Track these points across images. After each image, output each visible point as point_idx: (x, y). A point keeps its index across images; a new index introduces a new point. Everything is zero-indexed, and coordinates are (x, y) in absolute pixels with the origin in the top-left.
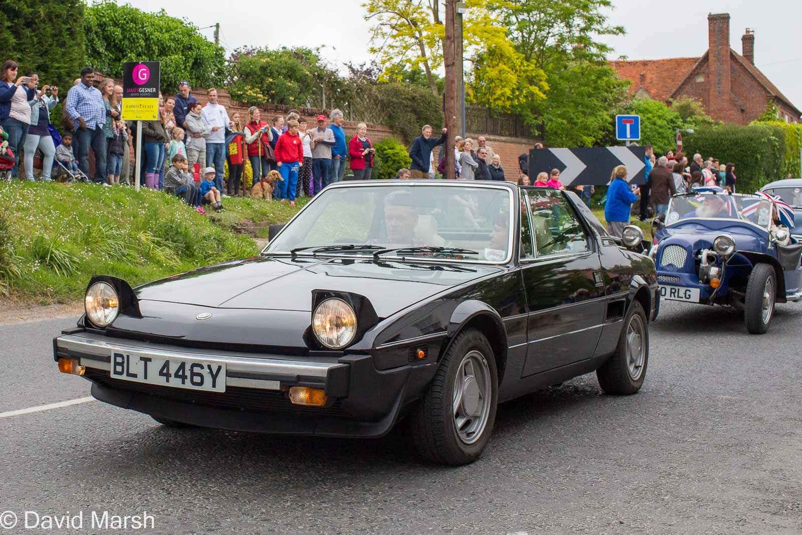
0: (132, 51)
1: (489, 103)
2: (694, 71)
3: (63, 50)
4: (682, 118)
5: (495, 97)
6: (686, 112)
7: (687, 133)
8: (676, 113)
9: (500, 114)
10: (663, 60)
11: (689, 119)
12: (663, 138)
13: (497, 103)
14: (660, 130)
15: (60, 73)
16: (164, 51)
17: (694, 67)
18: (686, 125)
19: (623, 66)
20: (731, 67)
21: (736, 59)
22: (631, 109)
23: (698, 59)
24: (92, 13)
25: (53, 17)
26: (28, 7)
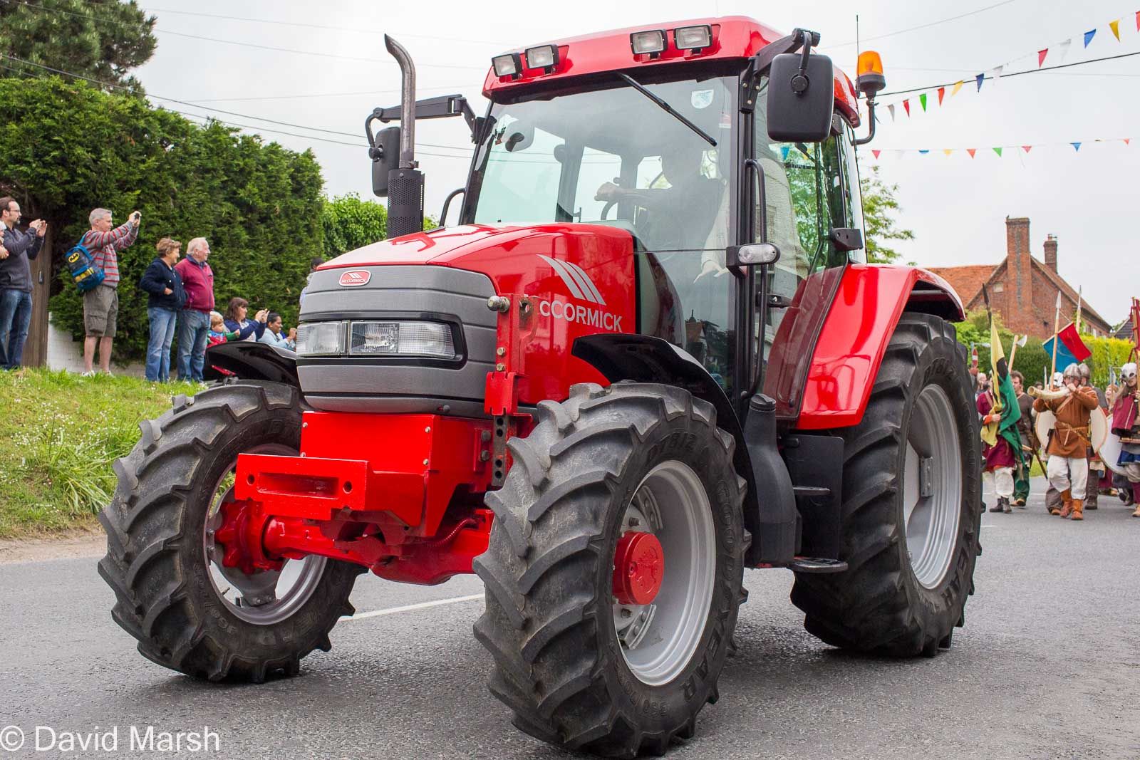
2: (992, 279)
4: (979, 331)
6: (982, 325)
7: (984, 347)
8: (972, 325)
10: (958, 268)
11: (986, 332)
15: (296, 273)
17: (992, 275)
18: (983, 339)
20: (1032, 277)
21: (1037, 267)
23: (996, 267)
24: (332, 209)
25: (290, 212)
26: (263, 201)
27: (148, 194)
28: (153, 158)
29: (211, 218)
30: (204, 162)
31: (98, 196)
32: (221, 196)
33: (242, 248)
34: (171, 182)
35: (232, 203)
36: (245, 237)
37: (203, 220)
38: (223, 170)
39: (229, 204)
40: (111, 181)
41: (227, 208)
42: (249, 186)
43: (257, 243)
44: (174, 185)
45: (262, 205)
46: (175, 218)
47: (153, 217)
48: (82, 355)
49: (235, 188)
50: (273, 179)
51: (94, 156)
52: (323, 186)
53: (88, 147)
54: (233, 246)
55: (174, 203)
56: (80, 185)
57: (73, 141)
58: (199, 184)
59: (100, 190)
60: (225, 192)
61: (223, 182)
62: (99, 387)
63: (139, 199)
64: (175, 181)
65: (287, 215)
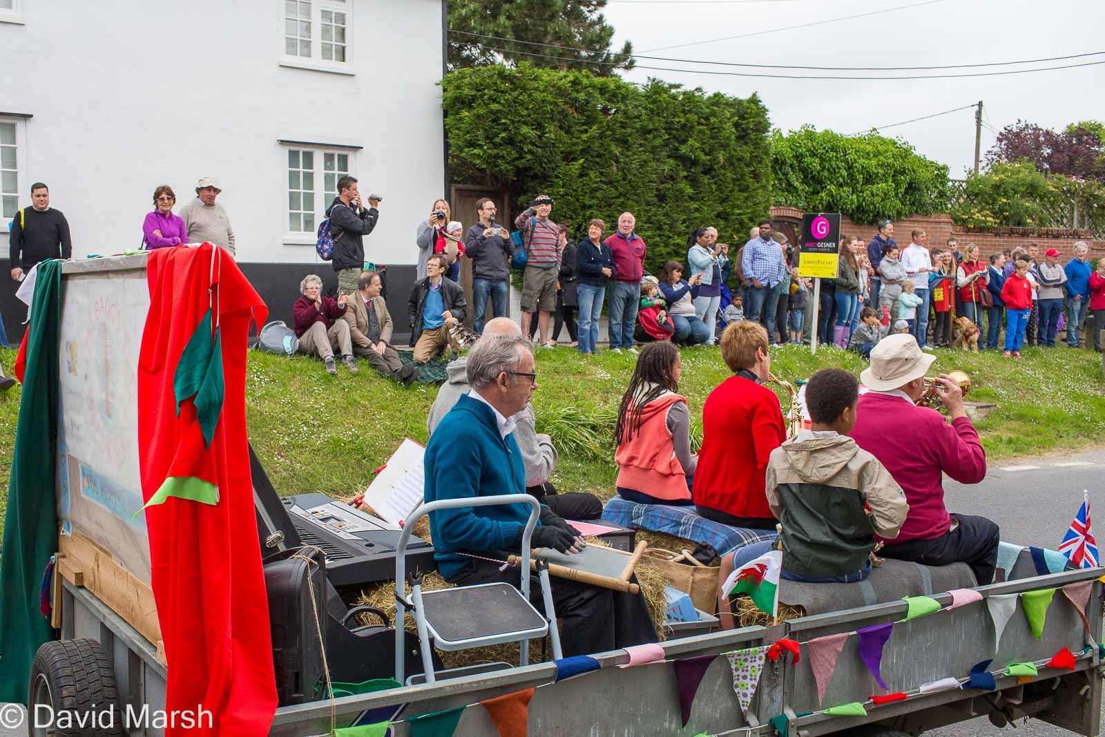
0: (831, 183)
26: (706, 154)
27: (592, 162)
28: (595, 127)
29: (654, 177)
30: (646, 123)
31: (544, 169)
32: (664, 153)
33: (686, 201)
34: (613, 148)
35: (675, 159)
36: (689, 190)
37: (646, 180)
38: (665, 129)
39: (672, 161)
40: (556, 153)
41: (668, 166)
42: (691, 141)
43: (702, 195)
44: (616, 151)
45: (703, 157)
46: (618, 181)
47: (596, 183)
49: (677, 145)
50: (716, 131)
51: (538, 133)
53: (533, 125)
54: (677, 201)
55: (617, 167)
56: (528, 160)
57: (519, 121)
58: (641, 145)
59: (546, 164)
60: (668, 149)
61: (664, 140)
63: (583, 167)
64: (617, 146)
65: (732, 164)
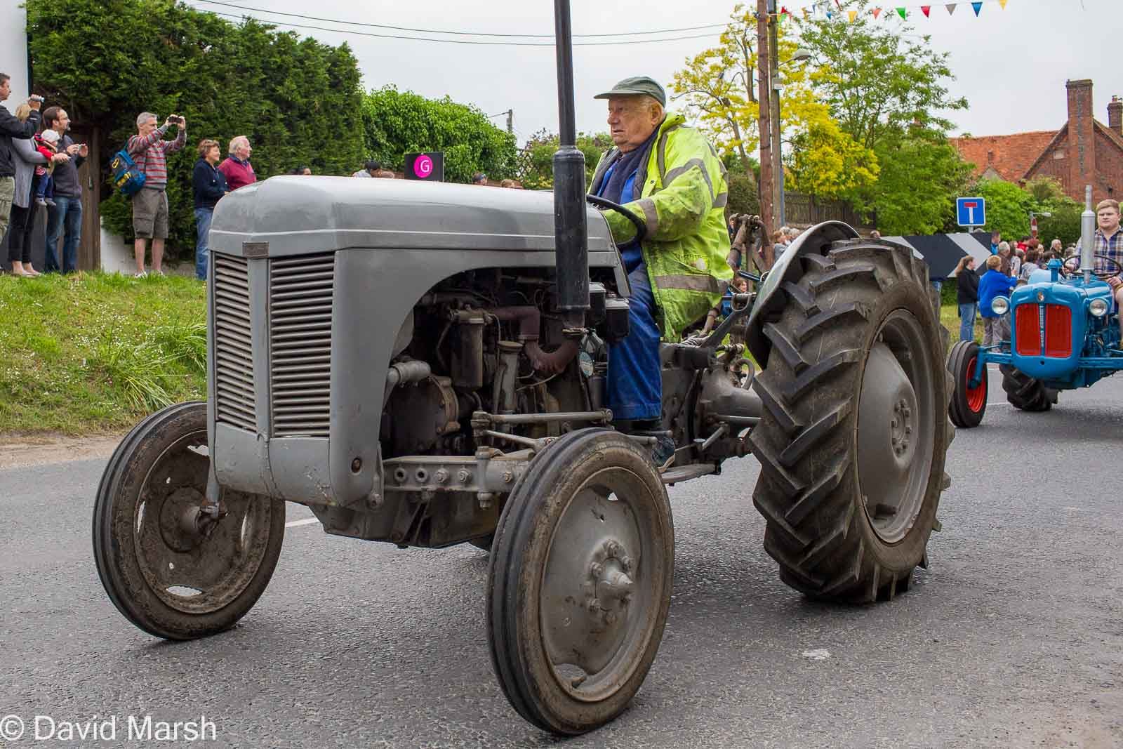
0: (414, 142)
1: (812, 188)
2: (1051, 146)
3: (341, 142)
4: (1038, 200)
5: (819, 182)
6: (1042, 194)
7: (1044, 217)
8: (1030, 195)
9: (825, 201)
10: (1015, 135)
11: (1045, 201)
12: (1016, 223)
13: (821, 189)
14: (1012, 215)
15: (338, 168)
16: (449, 141)
17: (1052, 142)
18: (1042, 208)
19: (968, 144)
20: (1096, 142)
21: (1102, 131)
22: (976, 191)
23: (1055, 133)
24: (371, 102)
25: (329, 107)
26: (302, 97)
27: (189, 96)
28: (193, 60)
29: (251, 116)
30: (242, 61)
31: (141, 100)
32: (260, 94)
33: (283, 144)
34: (211, 83)
35: (272, 100)
36: (286, 134)
37: (244, 119)
38: (261, 68)
39: (268, 102)
40: (152, 84)
41: (266, 106)
42: (287, 83)
43: (298, 140)
44: (214, 86)
45: (301, 101)
46: (216, 118)
47: (194, 118)
48: (134, 257)
49: (273, 85)
50: (310, 75)
51: (134, 61)
52: (361, 79)
53: (128, 52)
54: (275, 144)
55: (215, 104)
56: (123, 90)
57: (114, 47)
58: (238, 83)
59: (142, 94)
60: (264, 90)
61: (262, 80)
62: (152, 288)
63: (180, 102)
64: (215, 82)
65: (326, 110)
